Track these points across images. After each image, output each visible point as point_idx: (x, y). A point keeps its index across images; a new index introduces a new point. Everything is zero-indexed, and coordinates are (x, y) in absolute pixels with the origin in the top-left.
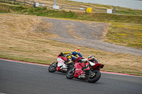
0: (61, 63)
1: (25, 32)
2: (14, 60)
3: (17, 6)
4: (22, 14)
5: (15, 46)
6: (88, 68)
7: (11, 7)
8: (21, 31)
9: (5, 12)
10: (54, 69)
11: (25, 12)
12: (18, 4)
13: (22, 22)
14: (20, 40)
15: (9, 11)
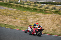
0: (29, 29)
1: (59, 22)
2: (54, 35)
3: (55, 11)
4: (58, 14)
5: (54, 29)
6: (37, 30)
7: (53, 11)
8: (57, 22)
9: (50, 13)
10: (27, 31)
11: (59, 13)
12: (56, 10)
13: (58, 18)
14: (57, 26)
15: (52, 13)
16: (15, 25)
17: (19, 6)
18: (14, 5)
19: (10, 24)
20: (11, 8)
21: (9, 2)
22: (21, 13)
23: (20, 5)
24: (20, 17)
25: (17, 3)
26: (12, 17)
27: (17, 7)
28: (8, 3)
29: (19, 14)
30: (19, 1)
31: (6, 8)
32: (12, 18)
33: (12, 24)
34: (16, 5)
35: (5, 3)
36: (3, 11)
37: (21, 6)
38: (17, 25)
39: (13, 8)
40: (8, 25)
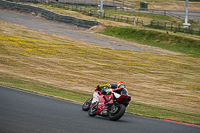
16: (172, 105)
17: (186, 40)
18: (166, 38)
19: (154, 104)
20: (159, 46)
21: (151, 26)
22: (192, 64)
23: (188, 36)
24: (188, 79)
25: (178, 30)
26: (160, 78)
27: (179, 42)
28: (148, 29)
29: (186, 67)
30: (186, 23)
31: (139, 45)
32: (160, 83)
33: (161, 104)
34: (176, 37)
35: (139, 28)
36: (130, 58)
37: (192, 41)
38: (178, 106)
39: (163, 46)
40: (145, 105)
